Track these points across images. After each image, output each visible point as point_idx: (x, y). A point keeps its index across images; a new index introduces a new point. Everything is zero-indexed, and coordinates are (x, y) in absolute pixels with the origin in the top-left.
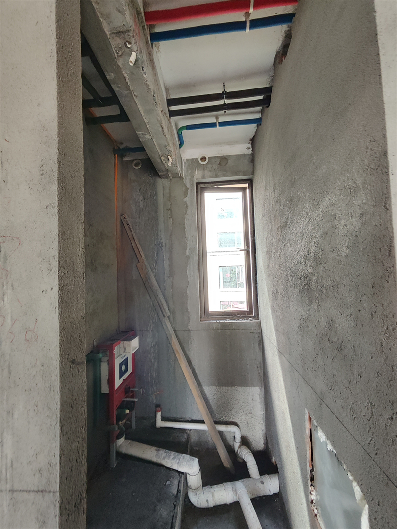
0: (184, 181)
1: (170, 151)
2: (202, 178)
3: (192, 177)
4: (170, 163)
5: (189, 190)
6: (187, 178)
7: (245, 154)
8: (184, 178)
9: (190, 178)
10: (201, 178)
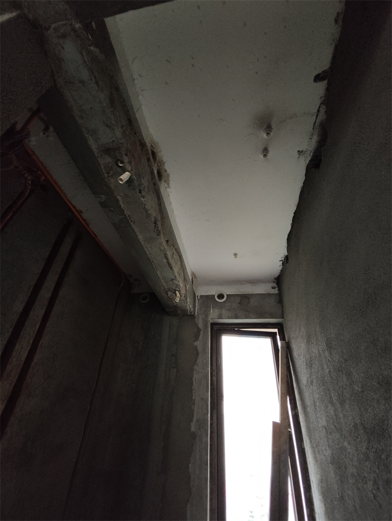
0: (196, 320)
1: (178, 286)
2: (219, 319)
3: (207, 316)
4: (178, 299)
5: (202, 333)
6: (200, 317)
7: (270, 294)
8: (197, 317)
9: (203, 316)
10: (217, 317)
